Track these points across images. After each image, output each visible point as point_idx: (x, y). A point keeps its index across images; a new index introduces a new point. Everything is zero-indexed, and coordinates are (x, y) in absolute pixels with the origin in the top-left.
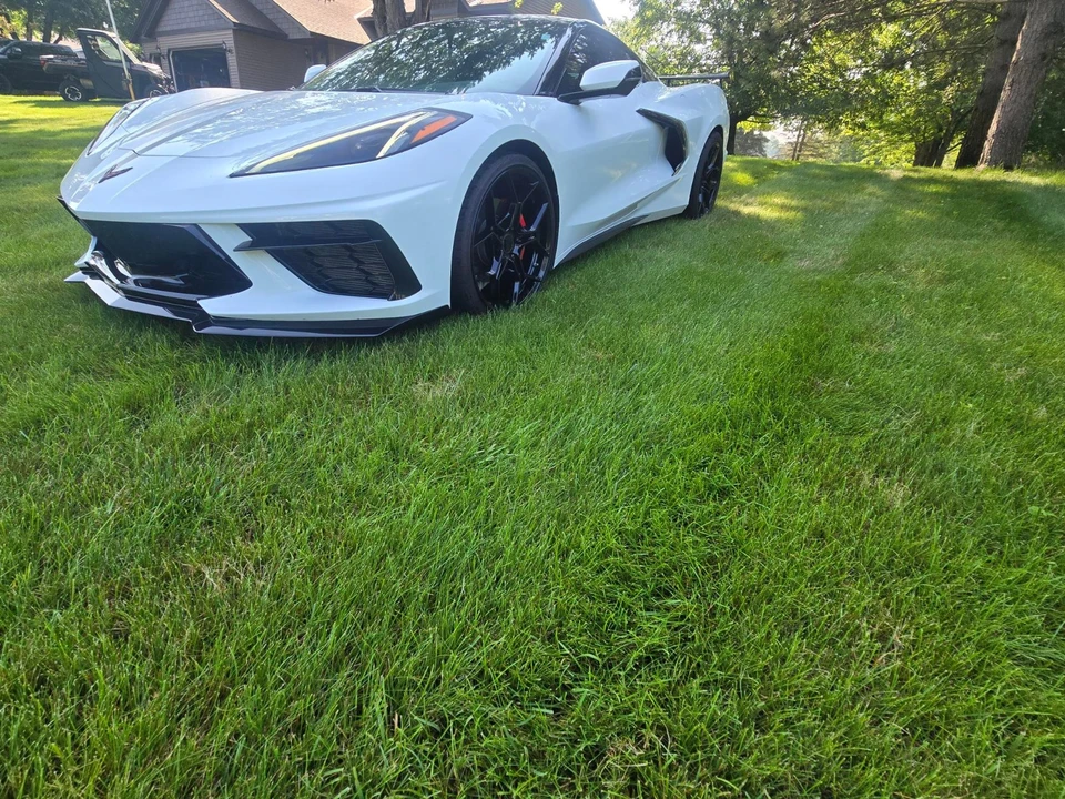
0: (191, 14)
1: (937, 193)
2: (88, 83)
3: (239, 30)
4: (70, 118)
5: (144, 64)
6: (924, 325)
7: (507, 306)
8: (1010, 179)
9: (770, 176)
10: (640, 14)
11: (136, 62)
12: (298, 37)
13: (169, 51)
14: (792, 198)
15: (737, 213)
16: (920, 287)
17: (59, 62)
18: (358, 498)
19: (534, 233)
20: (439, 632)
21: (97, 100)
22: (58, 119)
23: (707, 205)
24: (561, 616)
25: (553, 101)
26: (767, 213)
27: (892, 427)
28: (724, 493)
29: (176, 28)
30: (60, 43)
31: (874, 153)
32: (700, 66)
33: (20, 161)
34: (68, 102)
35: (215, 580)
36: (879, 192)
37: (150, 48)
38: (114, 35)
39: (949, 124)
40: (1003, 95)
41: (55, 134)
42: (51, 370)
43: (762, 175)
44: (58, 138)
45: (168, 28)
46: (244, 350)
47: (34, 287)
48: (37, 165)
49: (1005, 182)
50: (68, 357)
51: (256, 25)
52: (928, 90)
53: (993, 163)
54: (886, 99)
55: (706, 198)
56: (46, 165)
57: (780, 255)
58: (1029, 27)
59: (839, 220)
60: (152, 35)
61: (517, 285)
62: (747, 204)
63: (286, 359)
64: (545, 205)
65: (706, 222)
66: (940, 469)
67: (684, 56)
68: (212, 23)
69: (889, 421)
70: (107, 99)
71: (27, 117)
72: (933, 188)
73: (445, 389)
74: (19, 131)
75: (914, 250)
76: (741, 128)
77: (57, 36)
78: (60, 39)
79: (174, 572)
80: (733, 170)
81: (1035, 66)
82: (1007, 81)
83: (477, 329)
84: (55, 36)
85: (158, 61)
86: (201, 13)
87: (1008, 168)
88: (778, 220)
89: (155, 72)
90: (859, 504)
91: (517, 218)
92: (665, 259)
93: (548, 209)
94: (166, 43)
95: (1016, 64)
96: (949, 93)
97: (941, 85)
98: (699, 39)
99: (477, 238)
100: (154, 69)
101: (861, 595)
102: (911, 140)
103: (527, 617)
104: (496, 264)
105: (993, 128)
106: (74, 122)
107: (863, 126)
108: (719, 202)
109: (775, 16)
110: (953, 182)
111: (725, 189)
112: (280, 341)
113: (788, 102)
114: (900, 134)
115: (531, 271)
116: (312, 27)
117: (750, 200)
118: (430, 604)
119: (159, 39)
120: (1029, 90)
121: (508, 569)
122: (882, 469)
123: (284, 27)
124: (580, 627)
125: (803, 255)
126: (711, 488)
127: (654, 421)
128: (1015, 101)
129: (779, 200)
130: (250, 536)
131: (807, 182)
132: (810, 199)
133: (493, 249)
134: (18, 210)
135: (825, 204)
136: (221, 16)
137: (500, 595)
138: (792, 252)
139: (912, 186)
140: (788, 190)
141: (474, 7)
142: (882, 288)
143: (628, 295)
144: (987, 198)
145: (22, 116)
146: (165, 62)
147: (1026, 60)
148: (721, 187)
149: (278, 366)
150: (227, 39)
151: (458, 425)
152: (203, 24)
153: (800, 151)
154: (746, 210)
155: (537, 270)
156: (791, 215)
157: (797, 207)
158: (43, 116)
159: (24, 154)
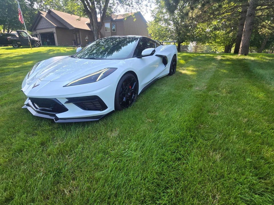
0: (45, 25)
1: (229, 64)
2: (19, 43)
3: (57, 28)
4: (15, 53)
5: (33, 38)
6: (225, 107)
7: (127, 107)
8: (246, 58)
9: (189, 61)
10: (155, 20)
11: (31, 37)
12: (71, 29)
13: (39, 33)
14: (194, 68)
15: (181, 73)
16: (224, 95)
17: (12, 38)
18: (97, 167)
19: (133, 89)
20: (118, 203)
21: (22, 47)
22: (12, 53)
23: (174, 72)
24: (145, 196)
25: (136, 58)
26: (188, 73)
27: (217, 138)
28: (179, 159)
29: (41, 28)
30: (12, 33)
31: (215, 48)
32: (171, 31)
33: (5, 68)
34: (14, 48)
35: (67, 193)
36: (215, 65)
37: (34, 33)
38: (26, 31)
39: (232, 41)
40: (242, 38)
41: (12, 58)
42: (22, 134)
43: (187, 60)
44: (13, 59)
45: (39, 28)
46: (67, 125)
47: (14, 109)
48: (9, 69)
49: (245, 59)
50: (25, 130)
51: (61, 27)
52: (226, 34)
53: (242, 54)
54: (216, 36)
55: (173, 70)
56: (11, 69)
57: (191, 86)
58: (246, 23)
59: (205, 74)
60: (35, 30)
61: (130, 101)
62: (184, 70)
63: (77, 127)
64: (135, 83)
65: (174, 76)
66: (227, 149)
67: (166, 29)
68: (50, 26)
69: (216, 136)
70: (24, 46)
71: (4, 53)
72: (228, 63)
73: (115, 134)
74: (3, 57)
75: (223, 83)
76: (182, 45)
77: (11, 31)
78: (12, 31)
79: (58, 191)
80: (180, 59)
81: (249, 32)
82: (243, 35)
83: (121, 115)
84: (10, 31)
85: (37, 37)
86: (47, 24)
87: (245, 55)
88: (191, 75)
89: (36, 40)
90: (210, 160)
91: (129, 87)
92: (164, 89)
93: (136, 83)
94: (38, 32)
95: (244, 31)
96: (231, 34)
97: (229, 33)
98: (169, 24)
99: (120, 94)
100: (36, 39)
101: (209, 186)
102: (223, 45)
103: (137, 197)
104: (124, 98)
105: (241, 46)
106: (16, 54)
107: (211, 43)
108: (177, 70)
109: (187, 21)
110: (232, 60)
111: (178, 65)
112: (75, 123)
113: (192, 39)
114: (220, 44)
115: (133, 97)
116: (75, 26)
117: (184, 69)
118: (116, 196)
119: (37, 31)
120: (248, 37)
121: (132, 185)
122: (215, 150)
123: (68, 26)
124: (149, 199)
125: (197, 86)
126: (176, 159)
127: (163, 140)
128: (245, 40)
129: (191, 69)
130: (74, 179)
131: (198, 62)
132: (199, 68)
133: (124, 95)
134: (6, 84)
135: (202, 69)
136: (52, 25)
137: (131, 192)
138: (194, 85)
139: (223, 62)
140: (193, 65)
141: (115, 20)
142: (216, 96)
143: (156, 101)
144: (240, 65)
145: (3, 53)
146: (38, 36)
147: (246, 31)
148: (177, 65)
149: (75, 130)
150: (54, 30)
151: (119, 144)
152: (48, 27)
153: (197, 48)
154: (183, 72)
155: (134, 97)
156: (194, 73)
157: (195, 70)
158: (8, 53)
159: (6, 65)
